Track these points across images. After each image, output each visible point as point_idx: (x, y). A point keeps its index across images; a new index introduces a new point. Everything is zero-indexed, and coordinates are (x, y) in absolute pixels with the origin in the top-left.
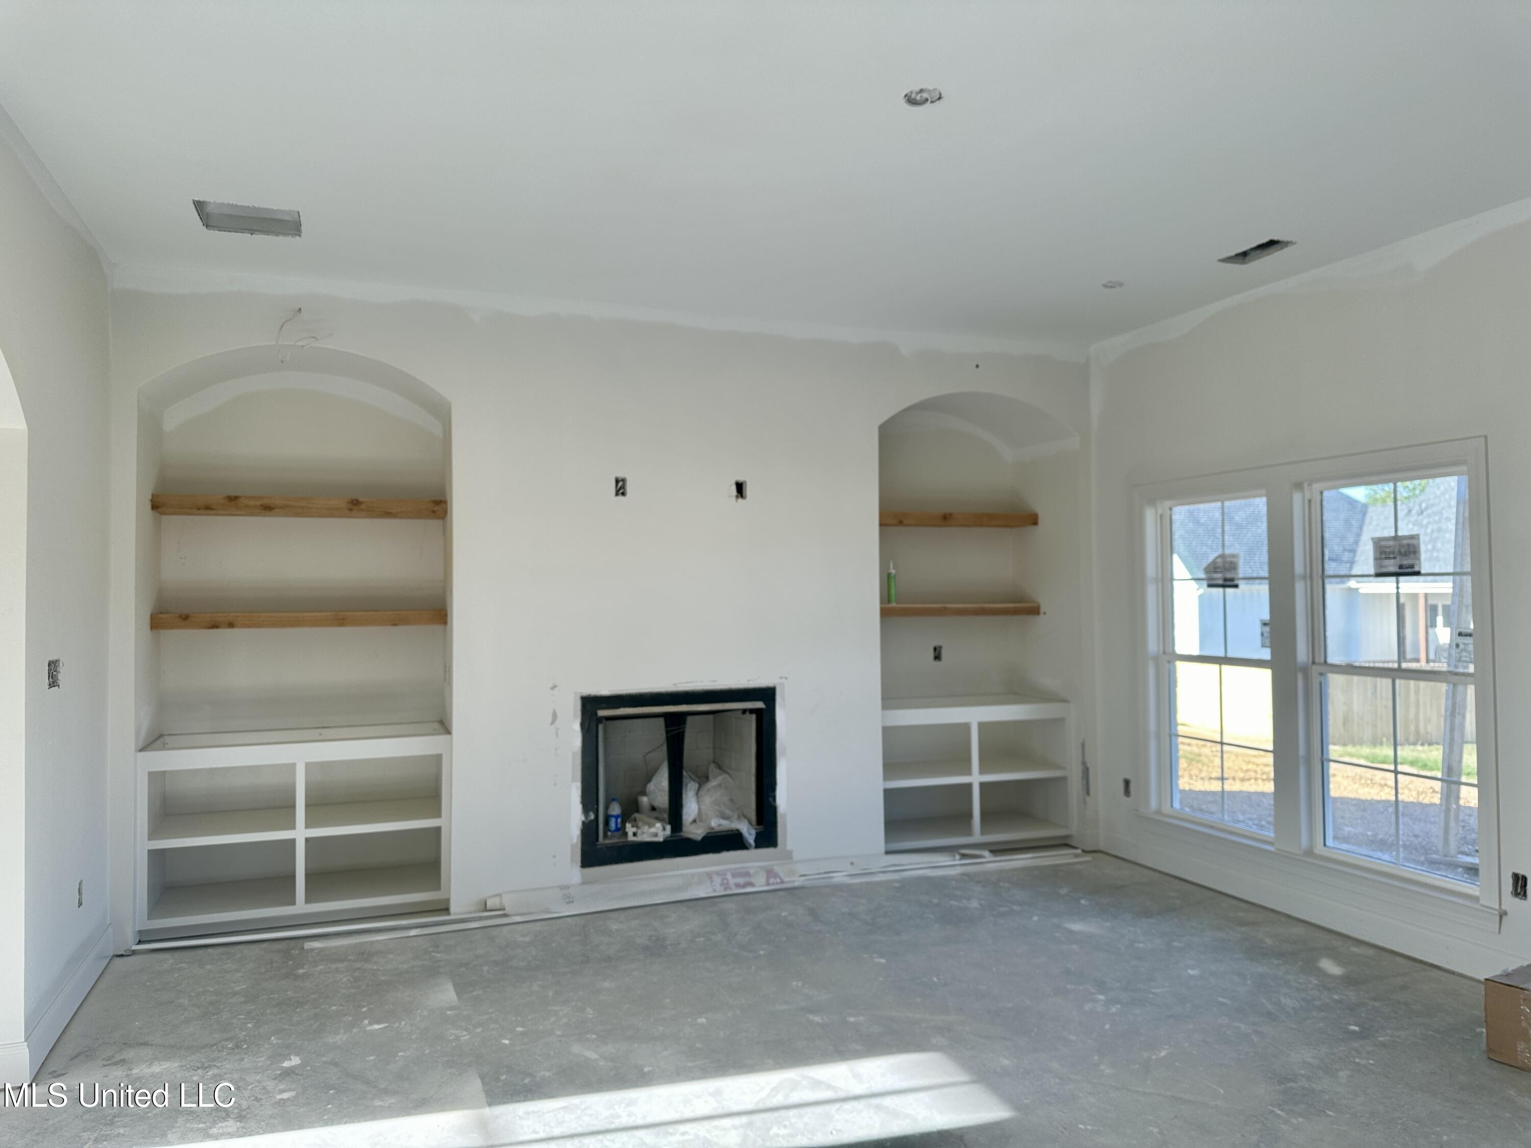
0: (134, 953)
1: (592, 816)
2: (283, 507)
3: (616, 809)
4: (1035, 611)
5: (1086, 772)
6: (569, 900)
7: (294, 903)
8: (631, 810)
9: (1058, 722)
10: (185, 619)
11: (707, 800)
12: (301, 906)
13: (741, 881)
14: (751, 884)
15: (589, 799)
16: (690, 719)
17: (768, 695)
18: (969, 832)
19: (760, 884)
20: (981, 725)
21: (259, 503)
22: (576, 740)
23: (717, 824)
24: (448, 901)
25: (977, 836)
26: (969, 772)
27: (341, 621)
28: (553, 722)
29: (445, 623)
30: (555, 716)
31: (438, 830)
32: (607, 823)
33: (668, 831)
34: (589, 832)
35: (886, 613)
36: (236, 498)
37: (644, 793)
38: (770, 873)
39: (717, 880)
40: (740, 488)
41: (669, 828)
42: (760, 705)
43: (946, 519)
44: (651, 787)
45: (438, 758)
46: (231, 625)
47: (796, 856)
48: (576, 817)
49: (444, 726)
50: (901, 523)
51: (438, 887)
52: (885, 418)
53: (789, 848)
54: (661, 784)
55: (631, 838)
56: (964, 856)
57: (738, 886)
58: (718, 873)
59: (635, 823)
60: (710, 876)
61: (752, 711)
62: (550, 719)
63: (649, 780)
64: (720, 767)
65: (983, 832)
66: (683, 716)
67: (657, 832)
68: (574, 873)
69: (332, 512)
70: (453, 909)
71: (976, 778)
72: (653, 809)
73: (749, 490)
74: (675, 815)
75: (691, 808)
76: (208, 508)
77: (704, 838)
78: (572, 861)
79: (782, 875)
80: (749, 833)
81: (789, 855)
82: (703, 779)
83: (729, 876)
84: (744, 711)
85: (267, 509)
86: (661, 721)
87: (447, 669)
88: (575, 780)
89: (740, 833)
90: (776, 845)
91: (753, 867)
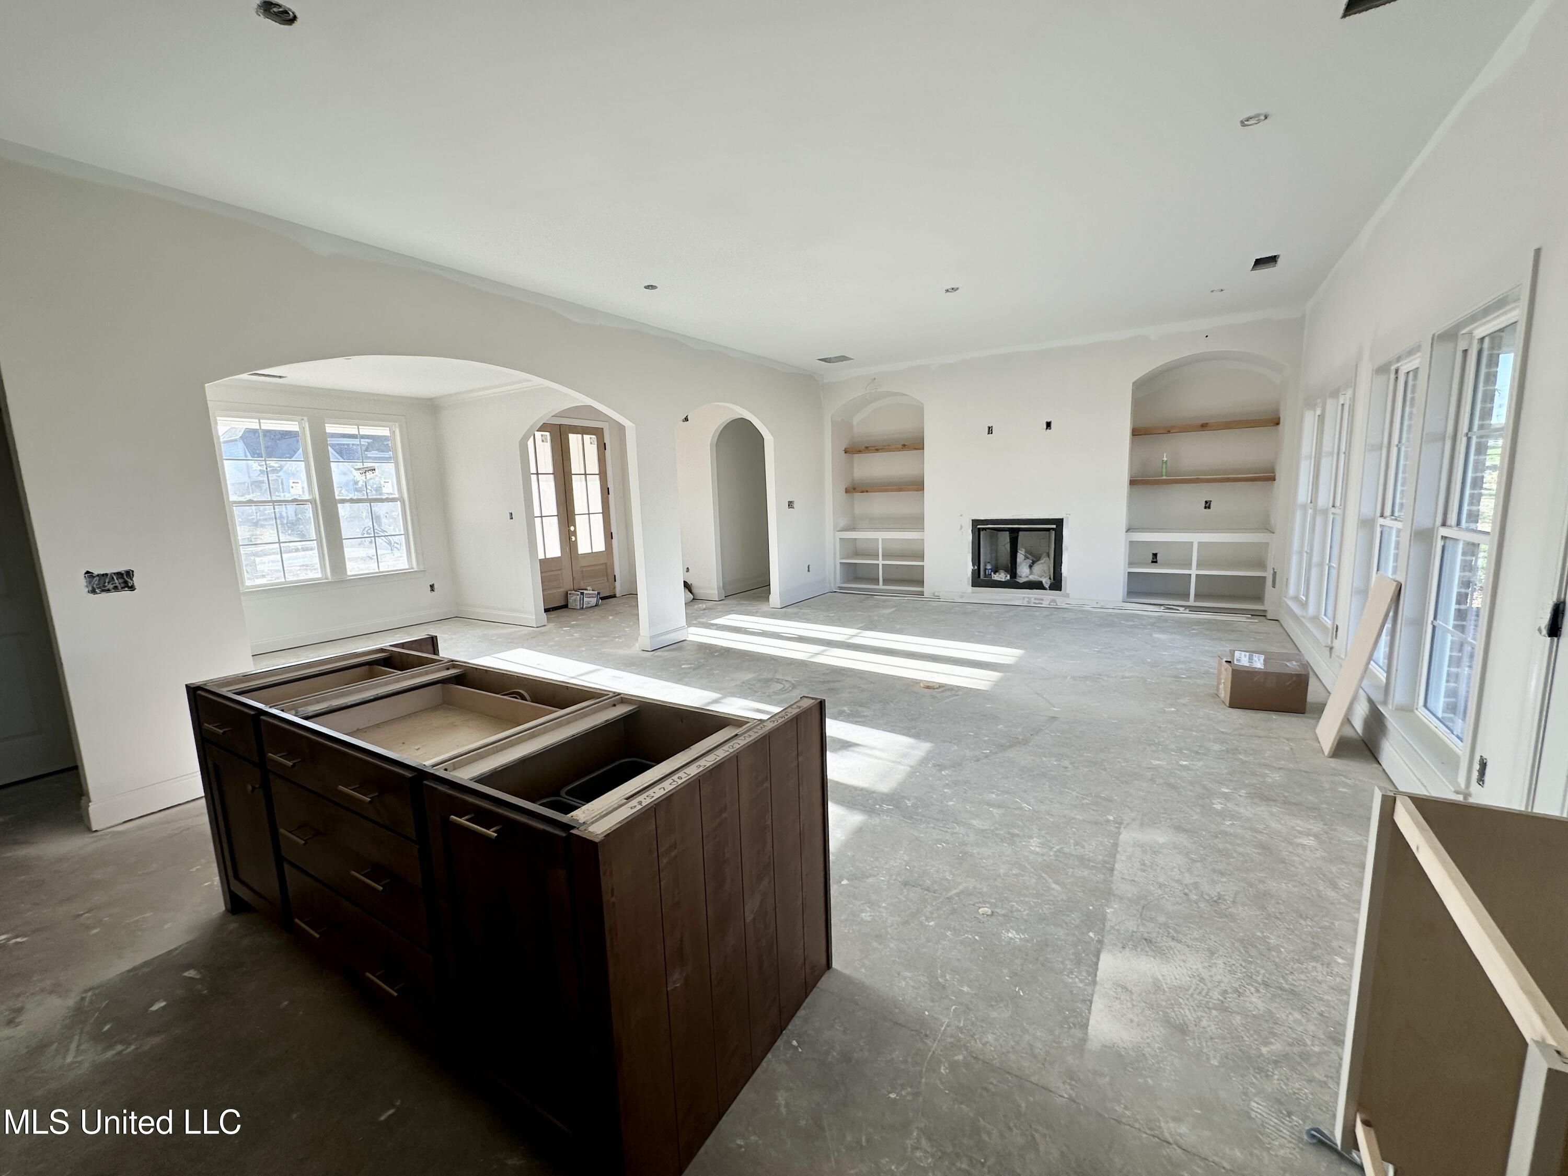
0: (839, 593)
1: (976, 568)
2: (882, 449)
3: (987, 567)
4: (1274, 480)
6: (966, 598)
7: (879, 585)
8: (995, 568)
9: (1267, 544)
10: (855, 490)
11: (1036, 568)
12: (881, 586)
13: (1037, 601)
14: (1041, 604)
15: (975, 561)
16: (1021, 531)
17: (1060, 523)
18: (1186, 599)
19: (1046, 604)
20: (1199, 543)
22: (969, 537)
23: (1032, 577)
24: (926, 592)
25: (1191, 603)
26: (1190, 569)
27: (900, 490)
28: (961, 529)
30: (961, 527)
31: (922, 566)
33: (1008, 577)
34: (975, 574)
35: (1135, 483)
38: (1054, 601)
39: (1027, 599)
40: (1049, 425)
41: (1009, 576)
42: (1056, 527)
43: (1204, 426)
45: (921, 540)
46: (867, 492)
47: (1070, 597)
48: (970, 567)
49: (922, 529)
50: (1169, 432)
51: (922, 587)
52: (1139, 377)
53: (1068, 592)
55: (994, 578)
57: (1035, 603)
58: (1028, 598)
59: (995, 573)
60: (1023, 598)
61: (1052, 529)
62: (959, 528)
65: (1196, 601)
66: (1019, 530)
67: (1002, 576)
68: (969, 588)
69: (897, 450)
70: (928, 594)
71: (1194, 572)
73: (1054, 425)
74: (1012, 571)
75: (1020, 570)
77: (1025, 583)
78: (968, 583)
79: (1058, 602)
80: (1046, 582)
81: (1068, 596)
83: (1033, 599)
84: (1049, 529)
85: (877, 450)
86: (1008, 531)
87: (923, 508)
88: (969, 553)
89: (1041, 582)
90: (1060, 590)
91: (1044, 597)
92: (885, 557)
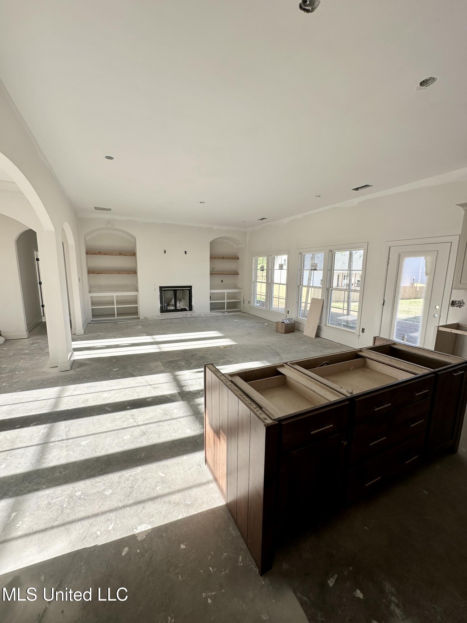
0: (91, 323)
1: (162, 305)
2: (108, 254)
3: (166, 304)
4: (238, 274)
5: (244, 300)
6: (159, 317)
7: (115, 317)
8: (168, 305)
9: (240, 292)
10: (93, 272)
11: (181, 304)
12: (116, 317)
13: (186, 315)
15: (161, 303)
16: (177, 291)
17: (191, 287)
18: (225, 309)
19: (189, 316)
20: (227, 293)
21: (104, 253)
22: (159, 293)
23: (182, 307)
24: (139, 317)
25: (226, 310)
26: (225, 300)
27: (119, 273)
29: (136, 274)
31: (137, 307)
32: (164, 307)
34: (161, 308)
35: (211, 274)
36: (100, 252)
37: (171, 302)
38: (191, 315)
40: (186, 252)
42: (189, 288)
43: (223, 258)
44: (172, 301)
45: (137, 295)
46: (101, 273)
47: (195, 312)
48: (159, 305)
49: (137, 291)
50: (215, 259)
51: (138, 315)
52: (211, 241)
54: (173, 301)
55: (168, 309)
56: (223, 313)
59: (169, 307)
60: (181, 315)
61: (188, 289)
62: (154, 290)
63: (171, 300)
64: (183, 299)
65: (227, 309)
67: (173, 308)
68: (159, 314)
69: (116, 255)
70: (140, 318)
71: (226, 301)
72: (172, 305)
73: (187, 253)
74: (175, 305)
75: (178, 305)
76: (96, 254)
77: (180, 309)
78: (159, 312)
79: (193, 315)
80: (188, 309)
81: (194, 312)
82: (180, 300)
84: (187, 289)
86: (173, 291)
87: (137, 282)
88: (159, 299)
89: (186, 309)
90: (192, 311)
91: (188, 314)
92: (118, 303)
